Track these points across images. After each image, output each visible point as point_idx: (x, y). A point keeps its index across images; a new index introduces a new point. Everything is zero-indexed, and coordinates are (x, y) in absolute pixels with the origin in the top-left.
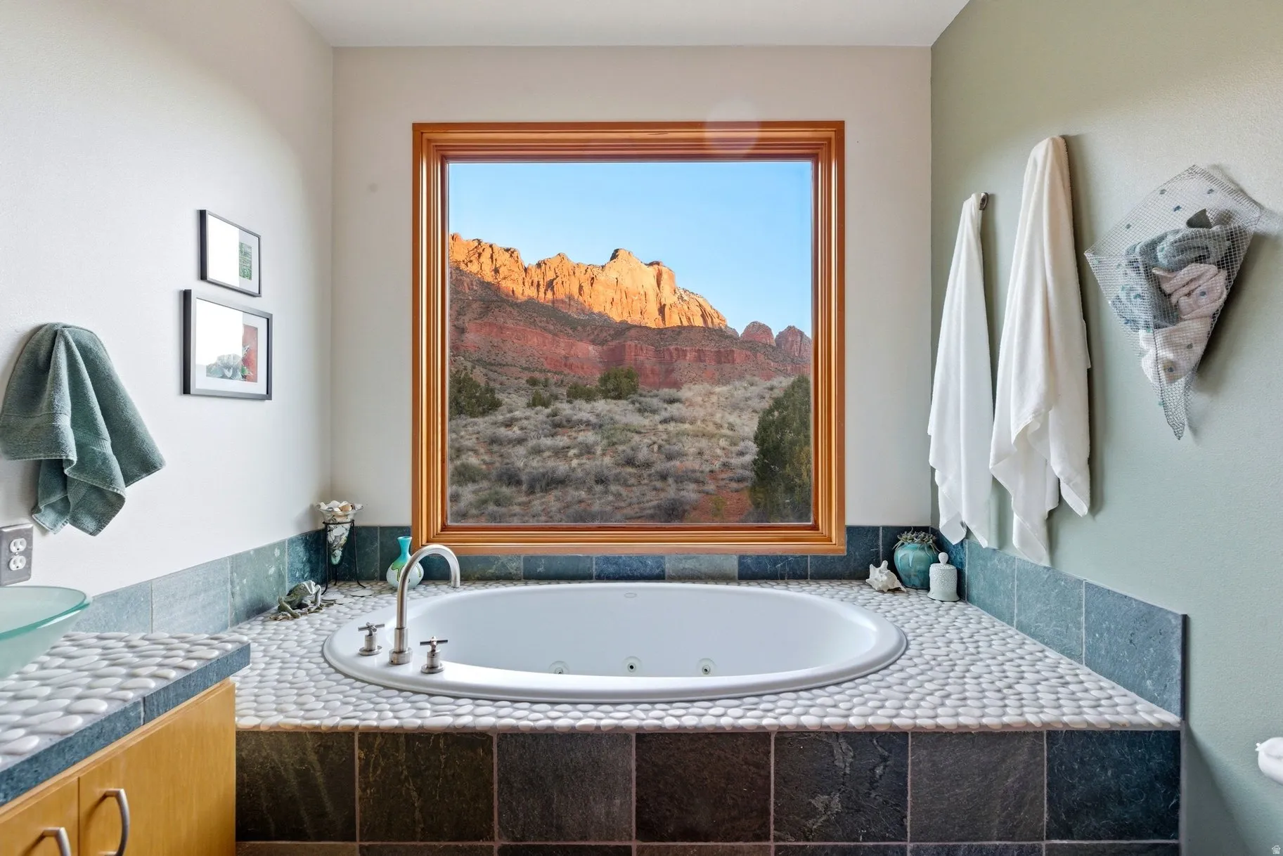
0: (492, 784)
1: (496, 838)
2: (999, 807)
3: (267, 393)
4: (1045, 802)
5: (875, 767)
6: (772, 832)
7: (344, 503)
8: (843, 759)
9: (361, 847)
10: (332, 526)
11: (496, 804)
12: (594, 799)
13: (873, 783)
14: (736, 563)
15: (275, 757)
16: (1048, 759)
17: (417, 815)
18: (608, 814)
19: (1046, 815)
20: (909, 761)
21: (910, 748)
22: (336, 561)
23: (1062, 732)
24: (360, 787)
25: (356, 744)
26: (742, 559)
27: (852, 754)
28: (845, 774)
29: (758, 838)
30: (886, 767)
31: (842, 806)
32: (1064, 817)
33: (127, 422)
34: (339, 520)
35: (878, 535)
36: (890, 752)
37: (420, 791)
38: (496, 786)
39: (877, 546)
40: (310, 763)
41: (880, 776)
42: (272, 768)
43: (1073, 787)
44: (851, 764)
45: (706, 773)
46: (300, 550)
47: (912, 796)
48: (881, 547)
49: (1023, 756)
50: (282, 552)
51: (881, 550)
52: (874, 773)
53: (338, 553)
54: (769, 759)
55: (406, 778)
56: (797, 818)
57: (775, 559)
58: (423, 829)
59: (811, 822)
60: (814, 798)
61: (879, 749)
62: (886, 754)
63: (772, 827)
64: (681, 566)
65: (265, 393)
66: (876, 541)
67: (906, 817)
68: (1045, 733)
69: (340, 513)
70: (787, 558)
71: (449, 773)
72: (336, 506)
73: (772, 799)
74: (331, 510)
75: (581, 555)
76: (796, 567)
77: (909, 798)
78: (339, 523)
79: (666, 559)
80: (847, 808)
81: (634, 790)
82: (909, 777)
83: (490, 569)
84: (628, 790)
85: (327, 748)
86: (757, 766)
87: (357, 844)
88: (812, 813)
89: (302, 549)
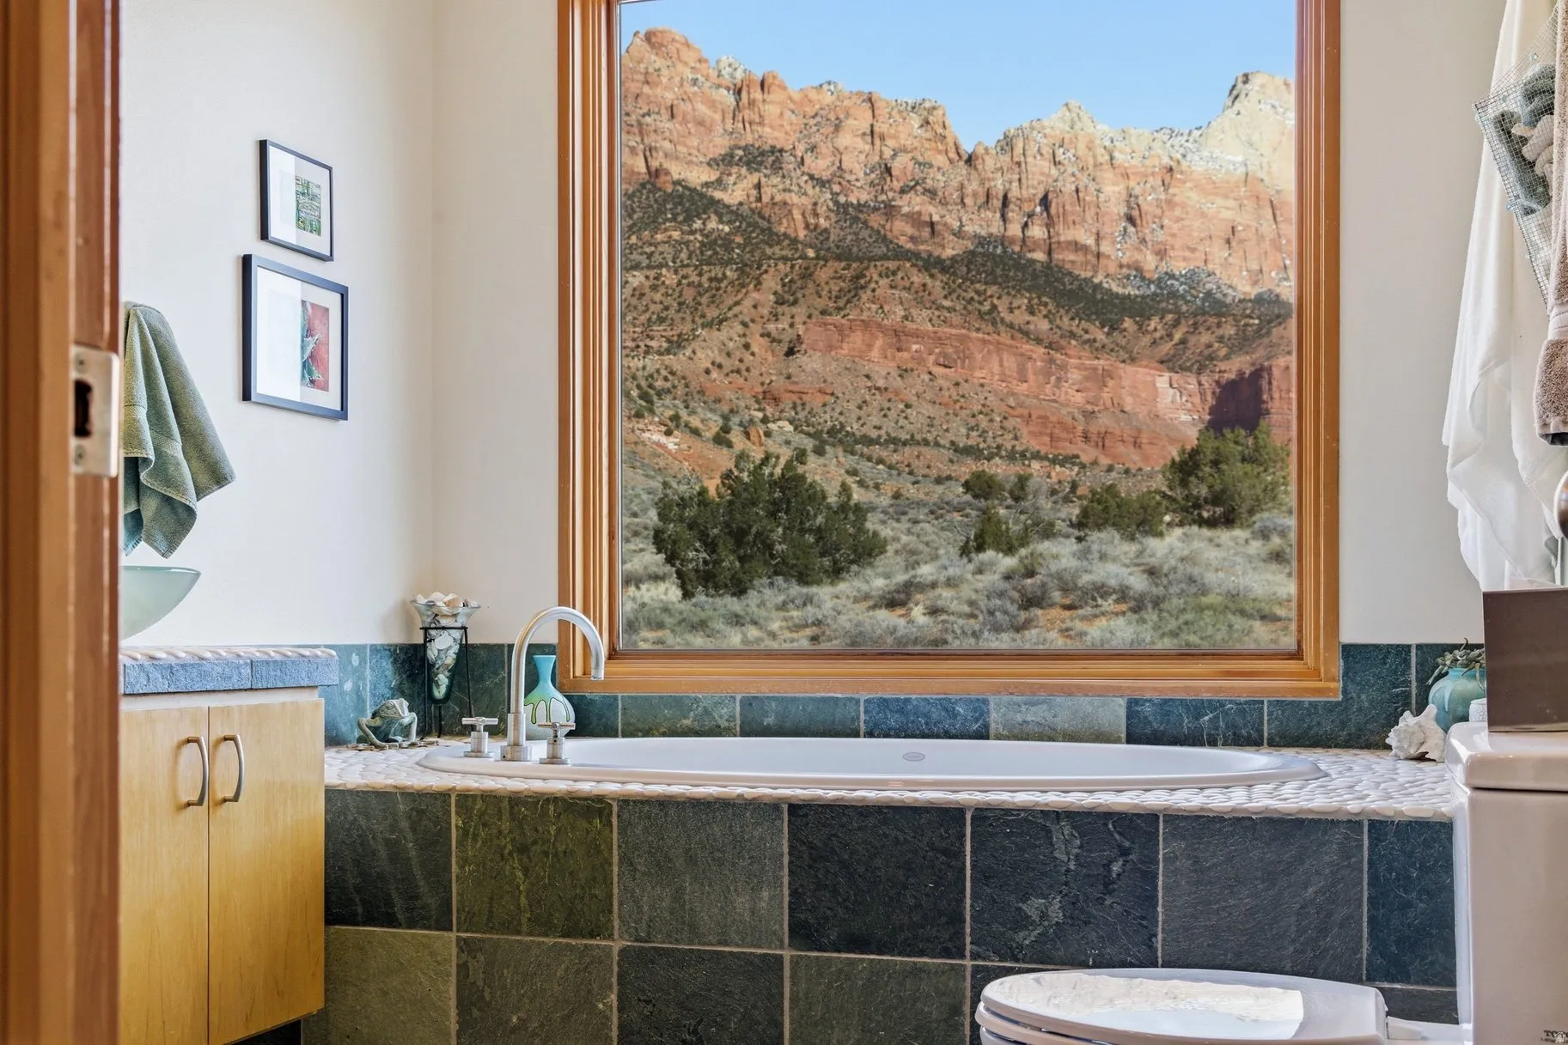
0: (611, 864)
1: (616, 936)
2: (1293, 928)
3: (342, 409)
4: (1365, 924)
5: (1110, 862)
6: (968, 947)
7: (450, 597)
8: (1065, 849)
9: (459, 939)
10: (433, 632)
11: (616, 891)
12: (736, 890)
13: (1108, 885)
14: (1122, 713)
15: (362, 821)
16: (1370, 863)
17: (523, 901)
18: (753, 912)
19: (1365, 945)
20: (1161, 856)
21: (1161, 838)
22: (440, 692)
23: (1393, 822)
24: (458, 863)
25: (453, 809)
26: (1133, 705)
27: (1078, 842)
28: (1068, 870)
29: (947, 953)
30: (1126, 862)
31: (1064, 915)
32: (1394, 948)
33: (196, 419)
34: (444, 622)
35: (1407, 662)
36: (1133, 842)
37: (526, 871)
38: (616, 869)
39: (1407, 683)
40: (401, 831)
41: (1119, 875)
42: (359, 836)
43: (1408, 905)
44: (1077, 856)
45: (878, 862)
46: (387, 666)
47: (1163, 906)
48: (1414, 684)
49: (1331, 855)
50: (362, 661)
51: (1414, 692)
52: (1110, 871)
53: (443, 680)
54: (963, 845)
55: (510, 854)
56: (1002, 930)
57: (1197, 708)
58: (529, 920)
59: (1021, 934)
60: (1024, 902)
61: (1117, 837)
62: (1127, 844)
63: (968, 940)
64: (1019, 718)
65: (339, 409)
66: (1403, 674)
67: (1155, 935)
68: (1366, 823)
69: (445, 610)
70: (1222, 705)
71: (561, 848)
72: (440, 599)
73: (968, 901)
74: (431, 605)
75: (839, 696)
76: (1240, 722)
77: (1160, 909)
78: (444, 628)
79: (992, 706)
80: (1072, 918)
81: (786, 880)
82: (1161, 878)
83: (686, 717)
84: (779, 878)
85: (421, 812)
86: (945, 852)
87: (453, 935)
88: (1022, 922)
89: (390, 666)
